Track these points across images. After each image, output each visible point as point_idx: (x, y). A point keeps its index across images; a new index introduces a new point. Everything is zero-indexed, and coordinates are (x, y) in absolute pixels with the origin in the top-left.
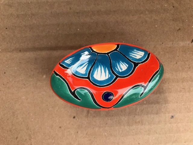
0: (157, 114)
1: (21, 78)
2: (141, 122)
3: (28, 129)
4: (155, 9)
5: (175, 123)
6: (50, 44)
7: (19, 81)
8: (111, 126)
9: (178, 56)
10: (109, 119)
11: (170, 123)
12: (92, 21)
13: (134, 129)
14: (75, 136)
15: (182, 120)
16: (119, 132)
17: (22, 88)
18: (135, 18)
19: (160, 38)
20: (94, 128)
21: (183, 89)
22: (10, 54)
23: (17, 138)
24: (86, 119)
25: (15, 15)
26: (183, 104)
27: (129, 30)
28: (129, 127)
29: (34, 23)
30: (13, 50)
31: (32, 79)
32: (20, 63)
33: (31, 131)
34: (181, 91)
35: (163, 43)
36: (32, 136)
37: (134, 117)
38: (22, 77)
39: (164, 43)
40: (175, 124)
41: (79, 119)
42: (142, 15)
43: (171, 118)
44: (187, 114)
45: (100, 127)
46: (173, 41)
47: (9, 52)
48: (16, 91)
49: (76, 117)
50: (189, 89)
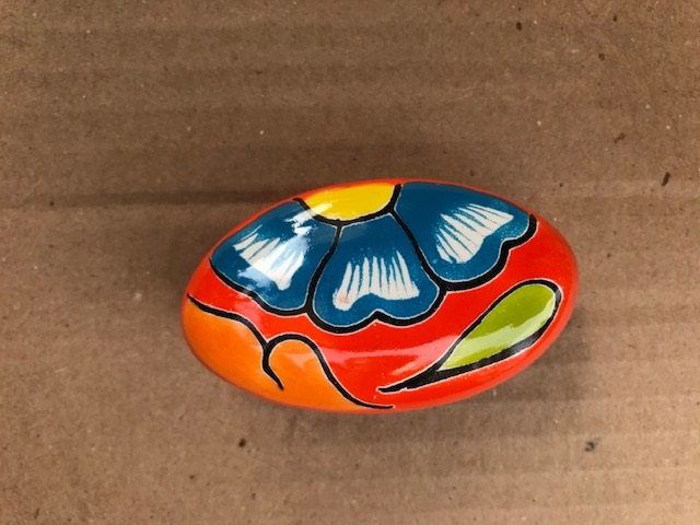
0: (535, 434)
1: (52, 302)
2: (478, 463)
3: (75, 484)
4: (535, 61)
5: (601, 467)
6: (159, 181)
7: (46, 312)
8: (373, 476)
9: (615, 232)
10: (365, 452)
11: (583, 468)
12: (312, 104)
13: (454, 488)
14: (243, 508)
15: (625, 457)
16: (402, 497)
17: (56, 338)
18: (463, 94)
19: (554, 165)
20: (311, 481)
21: (629, 346)
22: (14, 213)
23: (37, 512)
24: (285, 450)
25: (36, 74)
26: (628, 400)
27: (441, 136)
28: (435, 478)
29: (105, 106)
30: (27, 201)
31: (92, 307)
32: (51, 246)
33: (86, 492)
34: (623, 354)
35: (561, 185)
36: (90, 505)
37: (456, 443)
38: (56, 299)
39: (566, 185)
40: (602, 472)
41: (258, 449)
42: (488, 84)
43: (587, 450)
44: (643, 434)
45: (333, 478)
46: (598, 178)
47: (13, 207)
48: (35, 346)
49: (249, 444)
50: (653, 348)
